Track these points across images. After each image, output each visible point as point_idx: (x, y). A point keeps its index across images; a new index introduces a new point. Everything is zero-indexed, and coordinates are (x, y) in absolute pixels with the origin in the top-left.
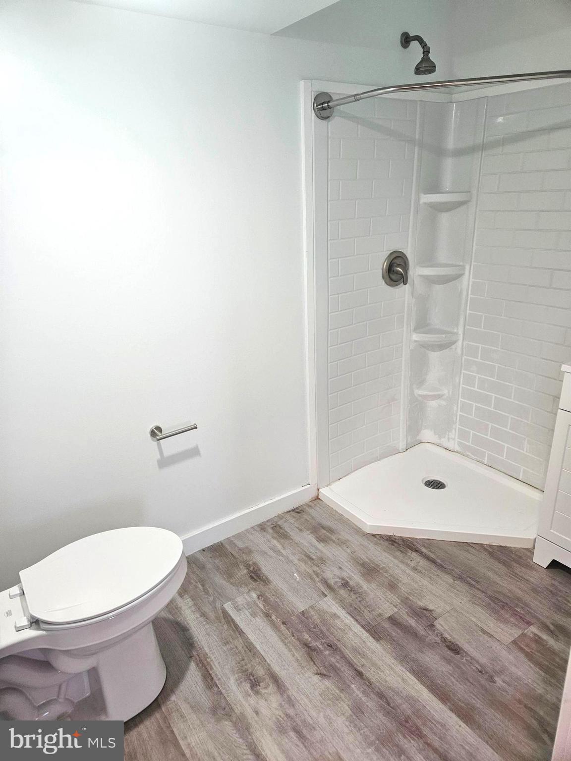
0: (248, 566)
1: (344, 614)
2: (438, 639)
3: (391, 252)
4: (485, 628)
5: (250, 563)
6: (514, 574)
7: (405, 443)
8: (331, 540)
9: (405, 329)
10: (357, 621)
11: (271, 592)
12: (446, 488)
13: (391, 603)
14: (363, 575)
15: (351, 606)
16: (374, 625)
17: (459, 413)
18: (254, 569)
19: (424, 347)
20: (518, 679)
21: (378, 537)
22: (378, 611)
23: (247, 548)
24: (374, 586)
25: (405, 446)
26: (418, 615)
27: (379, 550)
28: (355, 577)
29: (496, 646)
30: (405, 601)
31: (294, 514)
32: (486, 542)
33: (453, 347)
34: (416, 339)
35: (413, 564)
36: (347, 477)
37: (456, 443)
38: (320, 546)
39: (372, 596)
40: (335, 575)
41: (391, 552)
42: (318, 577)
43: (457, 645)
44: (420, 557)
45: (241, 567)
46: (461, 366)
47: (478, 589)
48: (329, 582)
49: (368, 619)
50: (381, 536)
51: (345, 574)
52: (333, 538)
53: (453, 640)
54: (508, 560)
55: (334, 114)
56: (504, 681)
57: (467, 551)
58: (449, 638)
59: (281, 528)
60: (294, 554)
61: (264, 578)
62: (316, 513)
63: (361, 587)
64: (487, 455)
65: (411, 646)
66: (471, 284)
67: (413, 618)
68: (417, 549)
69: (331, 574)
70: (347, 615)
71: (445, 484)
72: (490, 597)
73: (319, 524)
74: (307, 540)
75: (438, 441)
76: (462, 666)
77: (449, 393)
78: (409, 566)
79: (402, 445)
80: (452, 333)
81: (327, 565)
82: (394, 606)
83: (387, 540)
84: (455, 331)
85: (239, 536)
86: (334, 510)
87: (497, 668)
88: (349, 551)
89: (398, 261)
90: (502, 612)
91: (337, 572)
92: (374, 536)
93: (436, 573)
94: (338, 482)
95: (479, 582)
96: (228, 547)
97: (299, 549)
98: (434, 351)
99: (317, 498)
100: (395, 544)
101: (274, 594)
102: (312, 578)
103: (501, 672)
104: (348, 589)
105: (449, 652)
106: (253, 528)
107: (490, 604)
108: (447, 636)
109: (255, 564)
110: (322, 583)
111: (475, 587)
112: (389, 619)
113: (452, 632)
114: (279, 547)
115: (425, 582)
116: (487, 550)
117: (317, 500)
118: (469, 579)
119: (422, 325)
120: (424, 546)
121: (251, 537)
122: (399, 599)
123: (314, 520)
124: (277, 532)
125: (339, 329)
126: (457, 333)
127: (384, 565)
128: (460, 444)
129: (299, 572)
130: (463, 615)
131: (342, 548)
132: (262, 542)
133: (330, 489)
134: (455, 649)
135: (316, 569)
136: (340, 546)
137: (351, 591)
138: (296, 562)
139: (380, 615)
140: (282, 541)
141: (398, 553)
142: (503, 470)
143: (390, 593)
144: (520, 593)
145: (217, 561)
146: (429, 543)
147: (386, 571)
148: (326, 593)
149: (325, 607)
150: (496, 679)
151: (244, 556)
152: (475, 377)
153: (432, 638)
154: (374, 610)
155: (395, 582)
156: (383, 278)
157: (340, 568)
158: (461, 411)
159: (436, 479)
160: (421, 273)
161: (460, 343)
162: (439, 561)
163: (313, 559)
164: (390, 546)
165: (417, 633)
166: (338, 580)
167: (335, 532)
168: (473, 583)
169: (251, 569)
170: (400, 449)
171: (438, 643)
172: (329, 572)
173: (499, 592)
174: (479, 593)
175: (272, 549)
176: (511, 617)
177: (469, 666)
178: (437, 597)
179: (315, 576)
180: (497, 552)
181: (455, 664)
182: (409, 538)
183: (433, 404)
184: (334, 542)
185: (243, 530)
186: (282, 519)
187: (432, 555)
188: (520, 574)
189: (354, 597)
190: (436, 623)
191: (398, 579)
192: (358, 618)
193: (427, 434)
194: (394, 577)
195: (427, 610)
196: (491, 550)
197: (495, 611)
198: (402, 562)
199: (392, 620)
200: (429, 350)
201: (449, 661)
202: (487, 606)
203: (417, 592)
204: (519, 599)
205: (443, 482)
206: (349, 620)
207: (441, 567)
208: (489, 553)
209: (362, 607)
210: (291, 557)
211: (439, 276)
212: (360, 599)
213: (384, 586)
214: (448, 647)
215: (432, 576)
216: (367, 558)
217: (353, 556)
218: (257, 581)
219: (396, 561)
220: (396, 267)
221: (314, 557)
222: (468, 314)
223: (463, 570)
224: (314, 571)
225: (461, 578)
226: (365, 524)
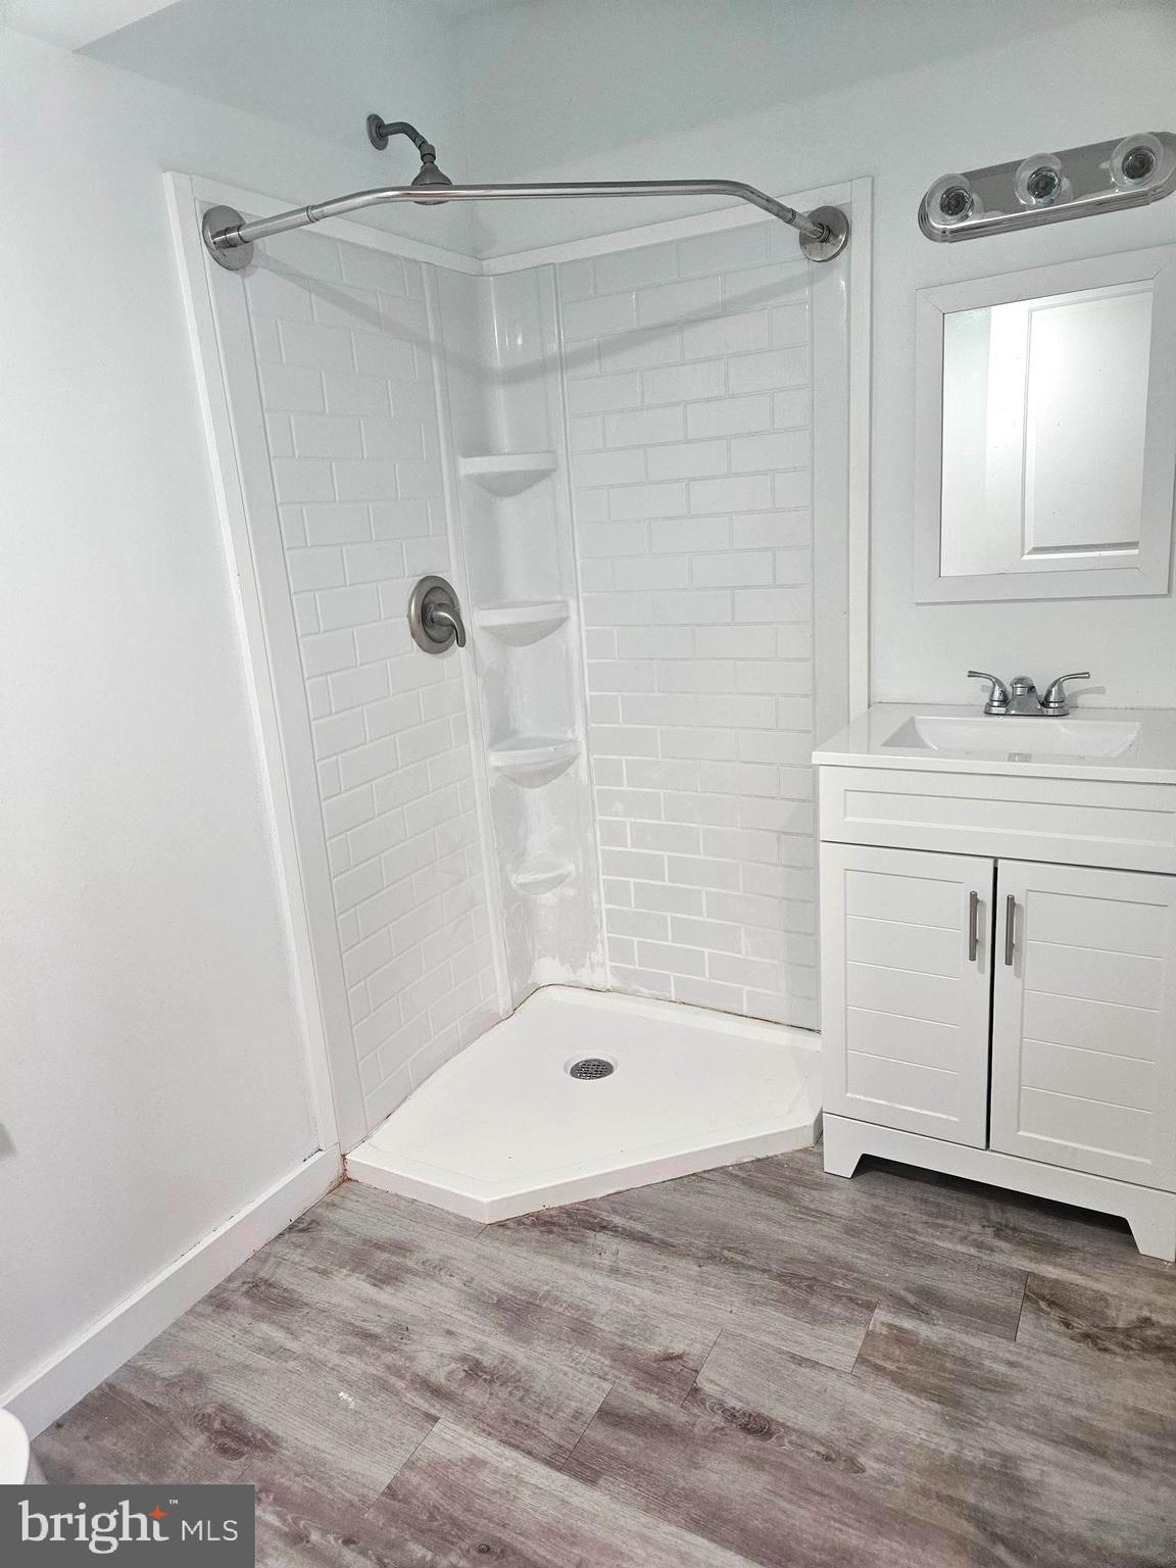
0: (203, 1422)
1: (493, 1448)
2: (718, 1420)
3: (421, 577)
4: (796, 1350)
5: (209, 1410)
6: (803, 1210)
7: (510, 996)
8: (409, 1271)
9: (472, 742)
10: (530, 1453)
11: (288, 1469)
12: (614, 1073)
13: (593, 1374)
14: (509, 1330)
15: (505, 1419)
16: (571, 1448)
17: (604, 907)
18: (223, 1422)
19: (514, 780)
20: (902, 1441)
21: (512, 1225)
22: (568, 1406)
23: (189, 1372)
24: (540, 1347)
25: (511, 1002)
26: (658, 1379)
27: (525, 1255)
28: (492, 1342)
29: (831, 1380)
30: (621, 1356)
31: (294, 1237)
32: (729, 1160)
33: (571, 770)
34: (500, 764)
35: (606, 1261)
36: (404, 1106)
37: (608, 972)
38: (384, 1295)
39: (543, 1372)
40: (442, 1355)
41: (550, 1252)
42: (401, 1377)
43: (758, 1415)
44: (617, 1240)
45: (186, 1433)
46: (594, 806)
47: (752, 1268)
48: (432, 1379)
49: (554, 1438)
50: (519, 1221)
51: (466, 1343)
52: (410, 1263)
53: (748, 1409)
54: (781, 1186)
55: (253, 262)
56: (878, 1459)
57: (702, 1192)
58: (738, 1405)
59: (270, 1285)
60: (324, 1342)
61: (259, 1436)
62: (353, 1218)
63: (512, 1361)
64: (672, 980)
65: (668, 1461)
66: (584, 635)
67: (651, 1391)
68: (604, 1224)
69: (432, 1357)
70: (501, 1449)
71: (612, 1063)
72: (780, 1277)
73: (365, 1242)
74: (348, 1292)
75: (571, 977)
76: (787, 1461)
77: (577, 868)
78: (601, 1269)
79: (504, 1004)
80: (566, 742)
81: (415, 1337)
82: (600, 1377)
83: (534, 1224)
84: (570, 736)
85: (156, 1348)
86: (391, 1195)
87: (855, 1434)
88: (457, 1282)
89: (439, 597)
90: (813, 1301)
91: (444, 1346)
92: (503, 1226)
93: (661, 1264)
94: (387, 1125)
95: (747, 1251)
96: (133, 1389)
97: (334, 1322)
98: (532, 787)
99: (345, 1179)
100: (555, 1229)
101: (298, 1468)
102: (385, 1387)
103: (864, 1440)
104: (485, 1380)
105: (751, 1441)
106: (191, 1312)
107: (784, 1292)
108: (731, 1402)
109: (223, 1408)
110: (416, 1389)
111: (744, 1266)
112: (600, 1417)
113: (741, 1390)
114: (279, 1336)
115: (643, 1293)
116: (736, 1176)
117: (345, 1184)
118: (726, 1252)
119: (503, 733)
120: (615, 1211)
121: (193, 1338)
122: (604, 1356)
123: (350, 1235)
124: (265, 1300)
125: (340, 756)
126: (574, 742)
127: (546, 1288)
128: (616, 971)
129: (350, 1385)
130: (745, 1338)
131: (437, 1282)
132: (226, 1340)
133: (370, 1145)
134: (758, 1427)
135: (389, 1358)
136: (433, 1277)
137: (491, 1382)
138: (336, 1359)
139: (577, 1415)
140: (283, 1318)
141: (568, 1247)
142: (707, 1003)
143: (580, 1351)
144: (829, 1248)
145: (108, 1442)
146: (621, 1201)
147: (557, 1301)
148: (432, 1411)
149: (443, 1451)
150: (862, 1460)
151: (188, 1399)
152: (624, 824)
153: (706, 1421)
154: (559, 1409)
155: (584, 1319)
156: (413, 635)
157: (449, 1333)
158: (607, 903)
159: (589, 1057)
160: (486, 623)
161: (582, 761)
162: (656, 1234)
163: (376, 1337)
164: (546, 1237)
165: (671, 1423)
166: (453, 1366)
167: (413, 1248)
168: (739, 1258)
169: (217, 1425)
170: (501, 1013)
171: (722, 1429)
172: (426, 1354)
173: (792, 1260)
174: (756, 1275)
175: (260, 1350)
176: (833, 1306)
177: (802, 1454)
178: (683, 1317)
179: (393, 1380)
180: (756, 1174)
181: (772, 1464)
182: (579, 1203)
183: (548, 898)
184: (416, 1274)
185: (164, 1326)
186: (265, 1261)
187: (639, 1227)
188: (812, 1207)
189: (503, 1393)
190: (702, 1382)
191: (587, 1310)
192: (530, 1443)
193: (548, 969)
194: (578, 1308)
195: (670, 1358)
196: (742, 1174)
197: (801, 1305)
198: (583, 1265)
199: (610, 1415)
200: (524, 786)
201: (755, 1462)
202: (782, 1301)
203: (636, 1323)
204: (830, 1260)
205: (605, 1059)
206: (510, 1460)
207: (664, 1246)
208: (744, 1183)
209: (531, 1413)
210: (321, 1353)
211: (521, 625)
212: (519, 1394)
213: (563, 1337)
214: (746, 1429)
215: (657, 1274)
216: (504, 1284)
217: (470, 1291)
218: (241, 1454)
219: (569, 1268)
220: (436, 609)
221: (378, 1330)
222: (588, 699)
223: (709, 1238)
224: (388, 1368)
225: (711, 1257)
226: (478, 1202)
